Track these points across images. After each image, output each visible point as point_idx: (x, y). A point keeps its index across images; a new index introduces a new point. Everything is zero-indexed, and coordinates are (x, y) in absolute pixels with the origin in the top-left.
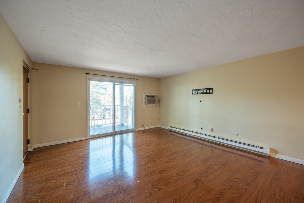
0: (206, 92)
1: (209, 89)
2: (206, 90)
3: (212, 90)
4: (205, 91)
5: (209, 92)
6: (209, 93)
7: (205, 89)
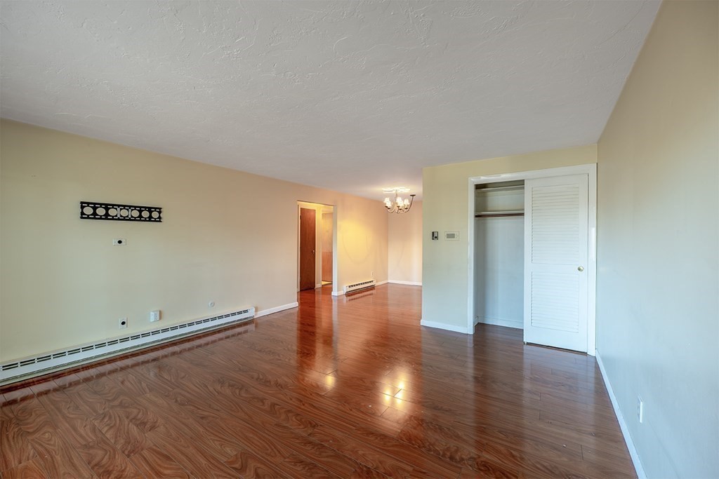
0: (140, 216)
1: (150, 210)
2: (140, 212)
3: (160, 212)
4: (136, 214)
5: (150, 217)
6: (150, 221)
7: (135, 207)
